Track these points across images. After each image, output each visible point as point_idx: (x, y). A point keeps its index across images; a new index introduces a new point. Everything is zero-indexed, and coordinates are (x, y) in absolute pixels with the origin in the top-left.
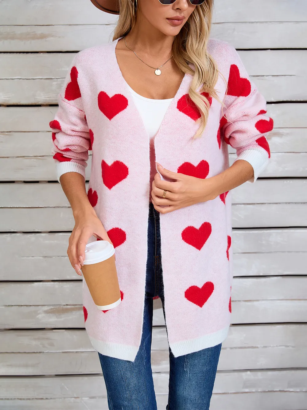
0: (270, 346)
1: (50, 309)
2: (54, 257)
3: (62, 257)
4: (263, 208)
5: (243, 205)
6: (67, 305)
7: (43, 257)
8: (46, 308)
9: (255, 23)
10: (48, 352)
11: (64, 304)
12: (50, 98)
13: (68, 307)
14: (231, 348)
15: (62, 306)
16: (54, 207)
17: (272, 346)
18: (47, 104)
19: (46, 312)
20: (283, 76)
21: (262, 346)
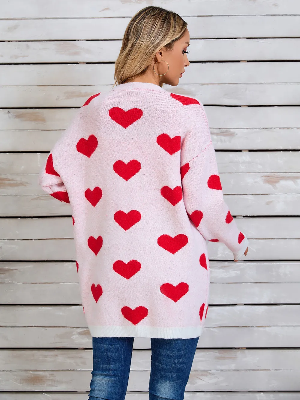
0: (281, 370)
1: (83, 331)
4: (273, 243)
5: (255, 240)
8: (80, 330)
9: (264, 84)
10: (81, 370)
14: (246, 370)
17: (283, 369)
19: (80, 334)
21: (274, 369)
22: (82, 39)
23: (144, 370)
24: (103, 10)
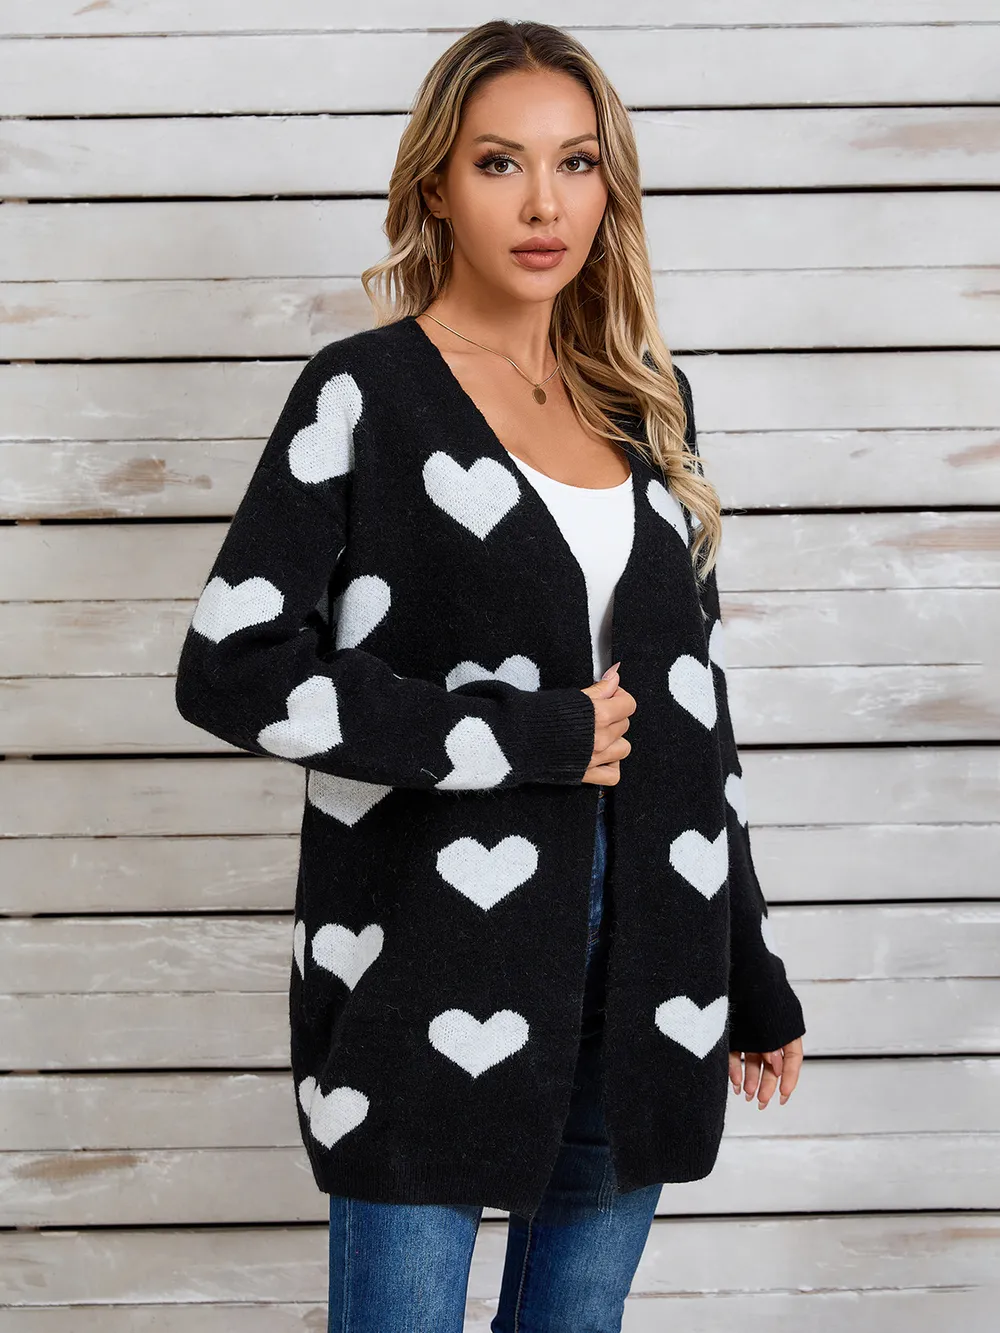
0: (741, 1292)
1: (32, 1164)
2: (47, 996)
3: (75, 996)
6: (84, 1150)
7: (12, 994)
8: (19, 1161)
9: (670, 273)
10: (25, 1306)
11: (78, 1147)
12: (45, 499)
13: (89, 1155)
15: (69, 1154)
16: (51, 837)
17: (747, 1289)
18: (33, 517)
19: (22, 1173)
20: (758, 431)
21: (716, 1290)
22: (12, 113)
23: (256, 1303)
24: (86, 10)
